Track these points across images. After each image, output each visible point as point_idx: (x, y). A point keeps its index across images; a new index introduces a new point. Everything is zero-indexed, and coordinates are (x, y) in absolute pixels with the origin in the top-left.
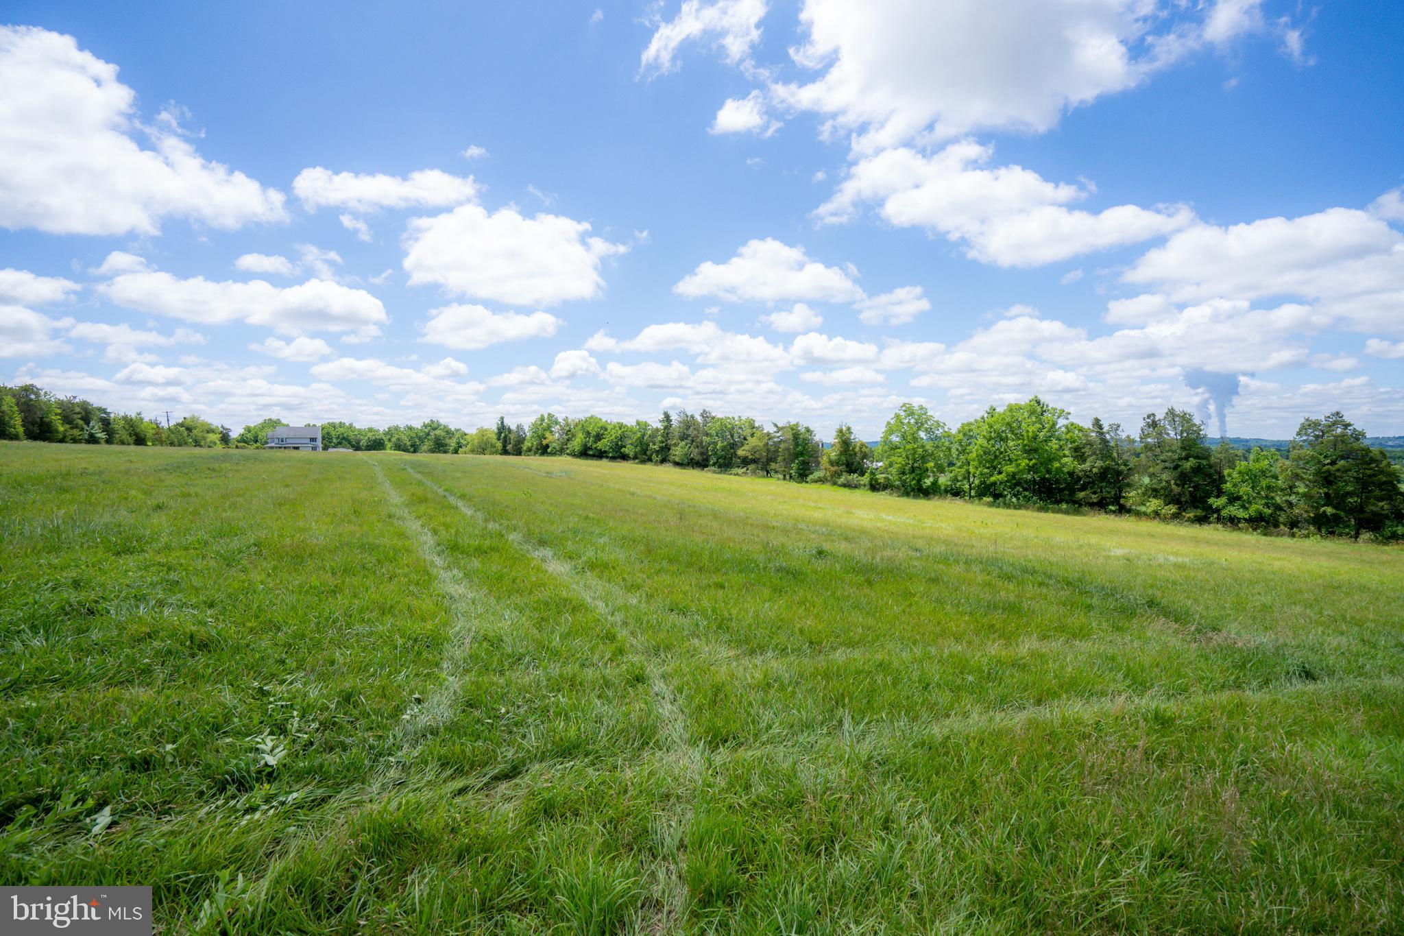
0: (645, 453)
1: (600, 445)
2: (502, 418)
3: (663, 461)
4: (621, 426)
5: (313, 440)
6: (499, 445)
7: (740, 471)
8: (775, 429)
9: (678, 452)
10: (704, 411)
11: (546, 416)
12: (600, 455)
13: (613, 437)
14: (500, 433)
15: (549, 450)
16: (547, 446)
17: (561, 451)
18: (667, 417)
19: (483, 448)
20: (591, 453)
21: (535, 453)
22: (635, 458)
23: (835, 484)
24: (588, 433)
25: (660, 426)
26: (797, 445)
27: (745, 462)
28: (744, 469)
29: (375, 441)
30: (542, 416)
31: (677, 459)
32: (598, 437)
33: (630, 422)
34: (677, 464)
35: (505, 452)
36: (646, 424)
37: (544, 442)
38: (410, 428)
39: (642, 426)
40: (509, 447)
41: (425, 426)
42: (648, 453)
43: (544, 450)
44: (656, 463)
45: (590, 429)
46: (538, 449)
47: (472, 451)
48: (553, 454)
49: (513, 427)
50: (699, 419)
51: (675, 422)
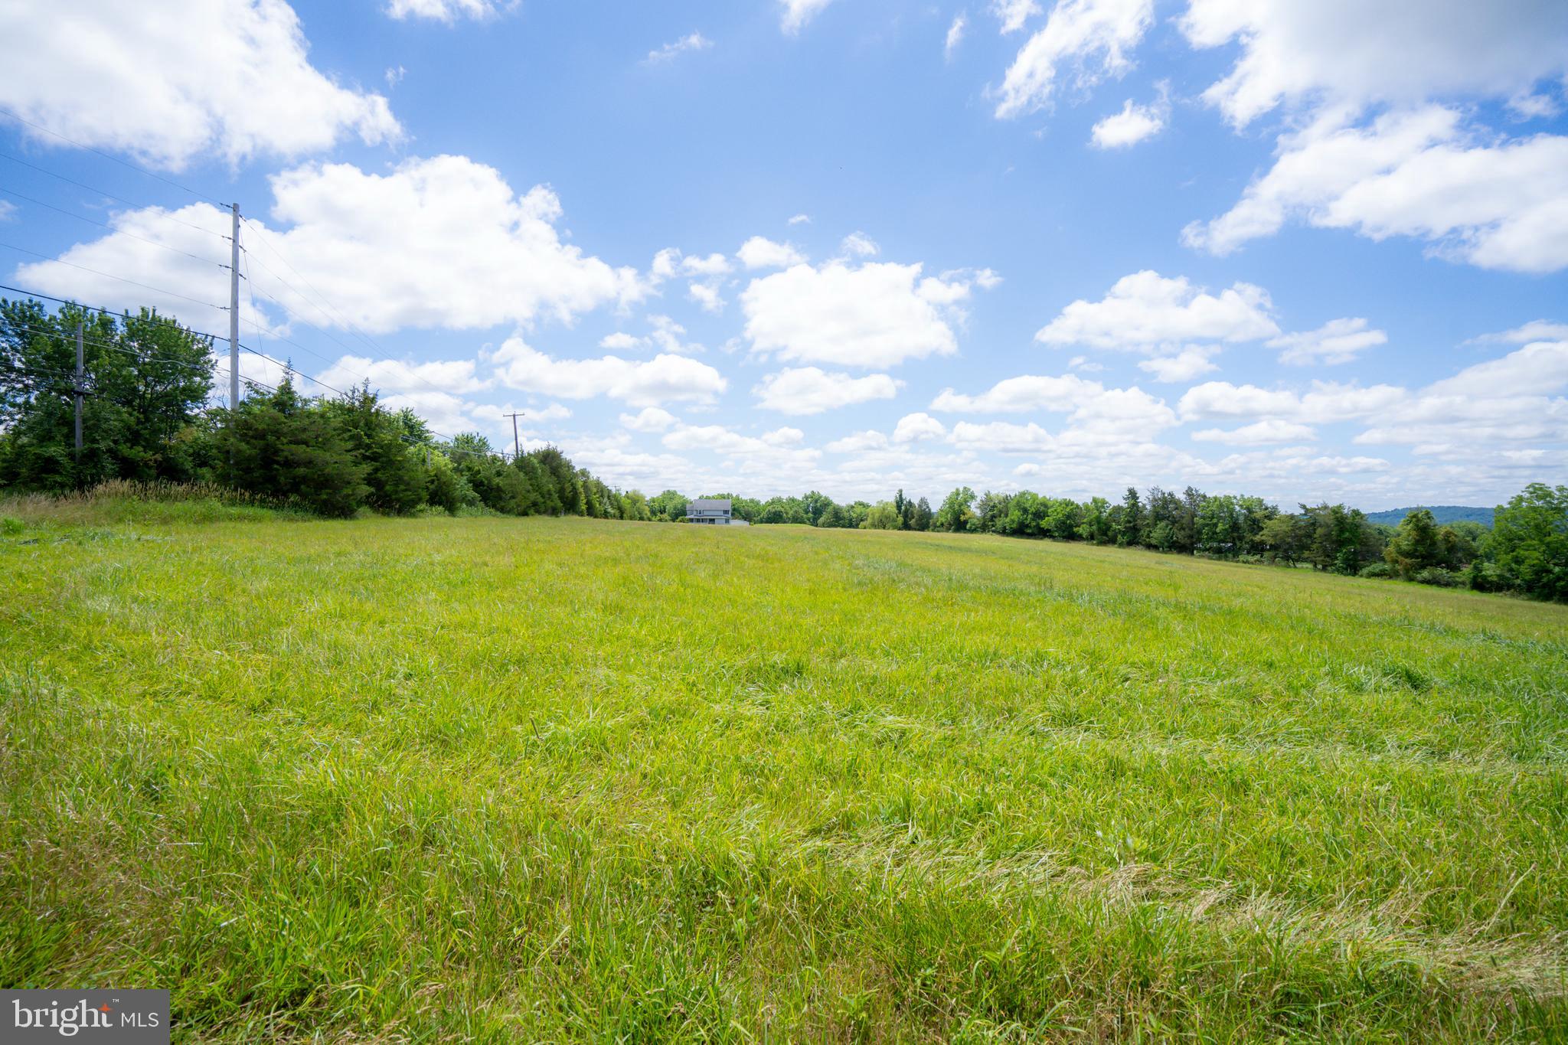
0: (1105, 534)
1: (1044, 524)
2: (901, 491)
3: (1130, 544)
4: (1068, 503)
5: (726, 512)
6: (901, 519)
7: (1251, 558)
8: (1303, 512)
9: (1158, 533)
10: (1189, 488)
11: (961, 489)
12: (1043, 533)
13: (1060, 515)
14: (899, 507)
15: (968, 526)
16: (966, 522)
17: (984, 527)
18: (1133, 494)
19: (882, 523)
20: (1029, 531)
21: (948, 530)
22: (1091, 537)
23: (1411, 579)
24: (1025, 511)
25: (1123, 503)
26: (1342, 531)
27: (1257, 548)
28: (1258, 557)
29: (775, 513)
30: (957, 490)
31: (1154, 542)
32: (1039, 515)
33: (1082, 499)
34: (1150, 547)
35: (906, 526)
36: (1104, 502)
37: (962, 518)
38: (793, 500)
39: (1099, 504)
40: (912, 522)
41: (806, 498)
42: (1110, 533)
43: (959, 524)
44: (1121, 545)
45: (1027, 505)
46: (950, 524)
47: (874, 526)
48: (973, 531)
49: (916, 502)
50: (1181, 496)
51: (1143, 499)
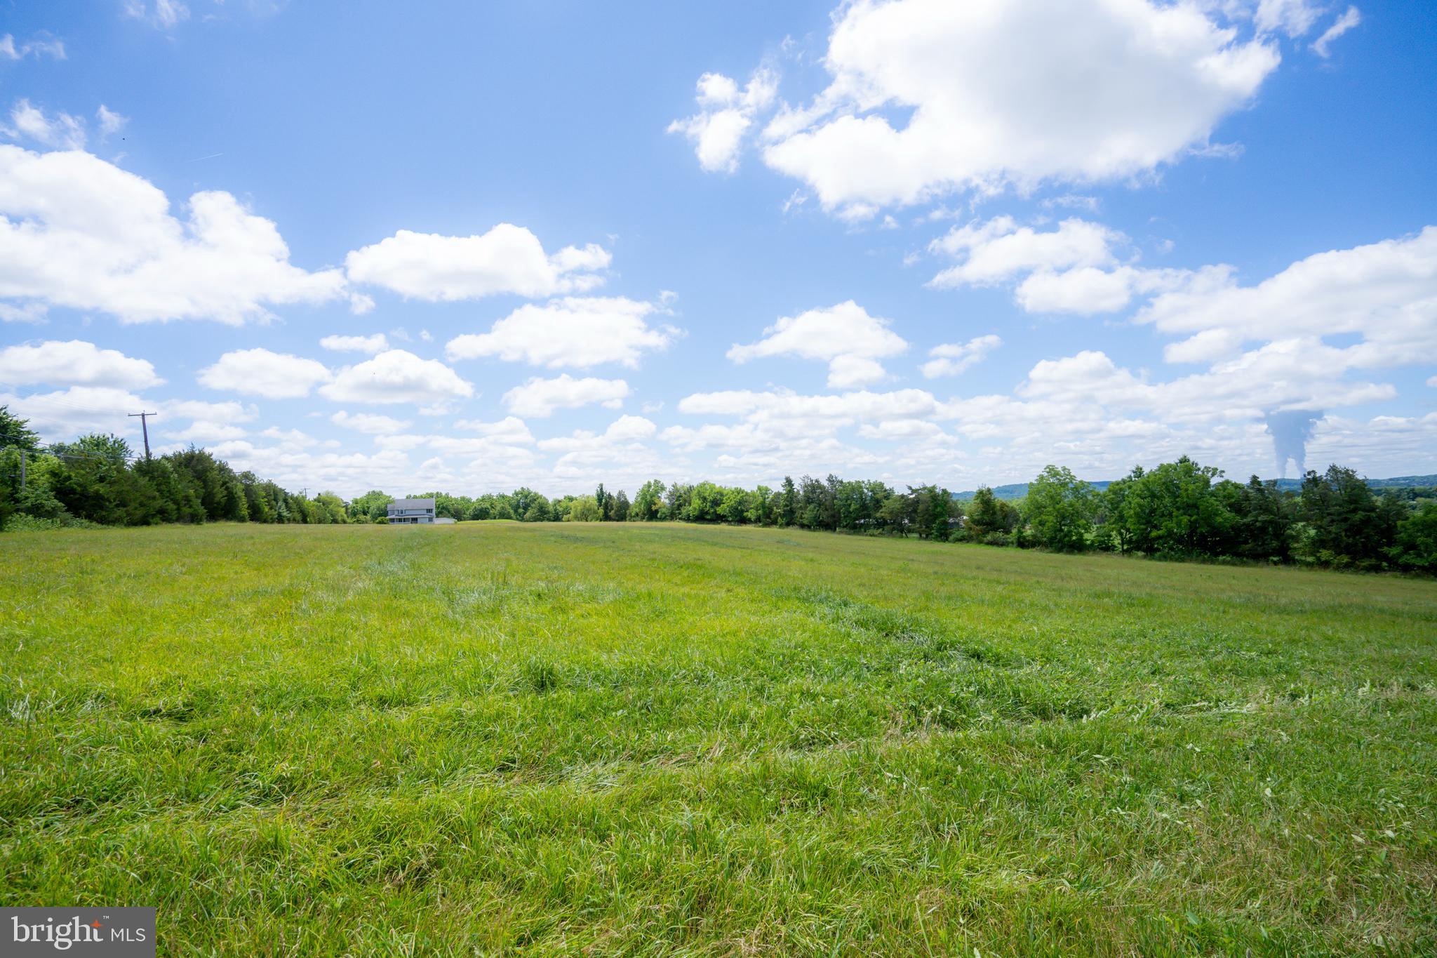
0: (769, 518)
1: (720, 510)
2: (601, 485)
3: (788, 524)
4: (739, 491)
5: (429, 511)
6: (601, 511)
7: (876, 532)
8: (910, 492)
9: (808, 515)
10: (830, 475)
11: (652, 482)
12: (719, 519)
13: (733, 502)
14: (600, 500)
15: (659, 515)
16: (657, 511)
17: (672, 516)
18: (789, 482)
19: (585, 515)
20: (709, 517)
21: (642, 519)
22: (758, 520)
23: (980, 542)
24: (705, 499)
25: (782, 490)
26: (936, 506)
27: (881, 524)
28: (880, 530)
30: (649, 482)
31: (805, 522)
32: (716, 503)
33: (750, 487)
34: (803, 526)
35: (607, 518)
36: (767, 489)
37: (654, 508)
38: (503, 497)
39: (763, 491)
40: (612, 513)
41: (517, 494)
42: (772, 516)
43: (651, 514)
44: (781, 526)
45: (706, 495)
46: (645, 515)
47: (577, 518)
48: (663, 519)
49: (615, 494)
50: (825, 483)
51: (797, 486)
